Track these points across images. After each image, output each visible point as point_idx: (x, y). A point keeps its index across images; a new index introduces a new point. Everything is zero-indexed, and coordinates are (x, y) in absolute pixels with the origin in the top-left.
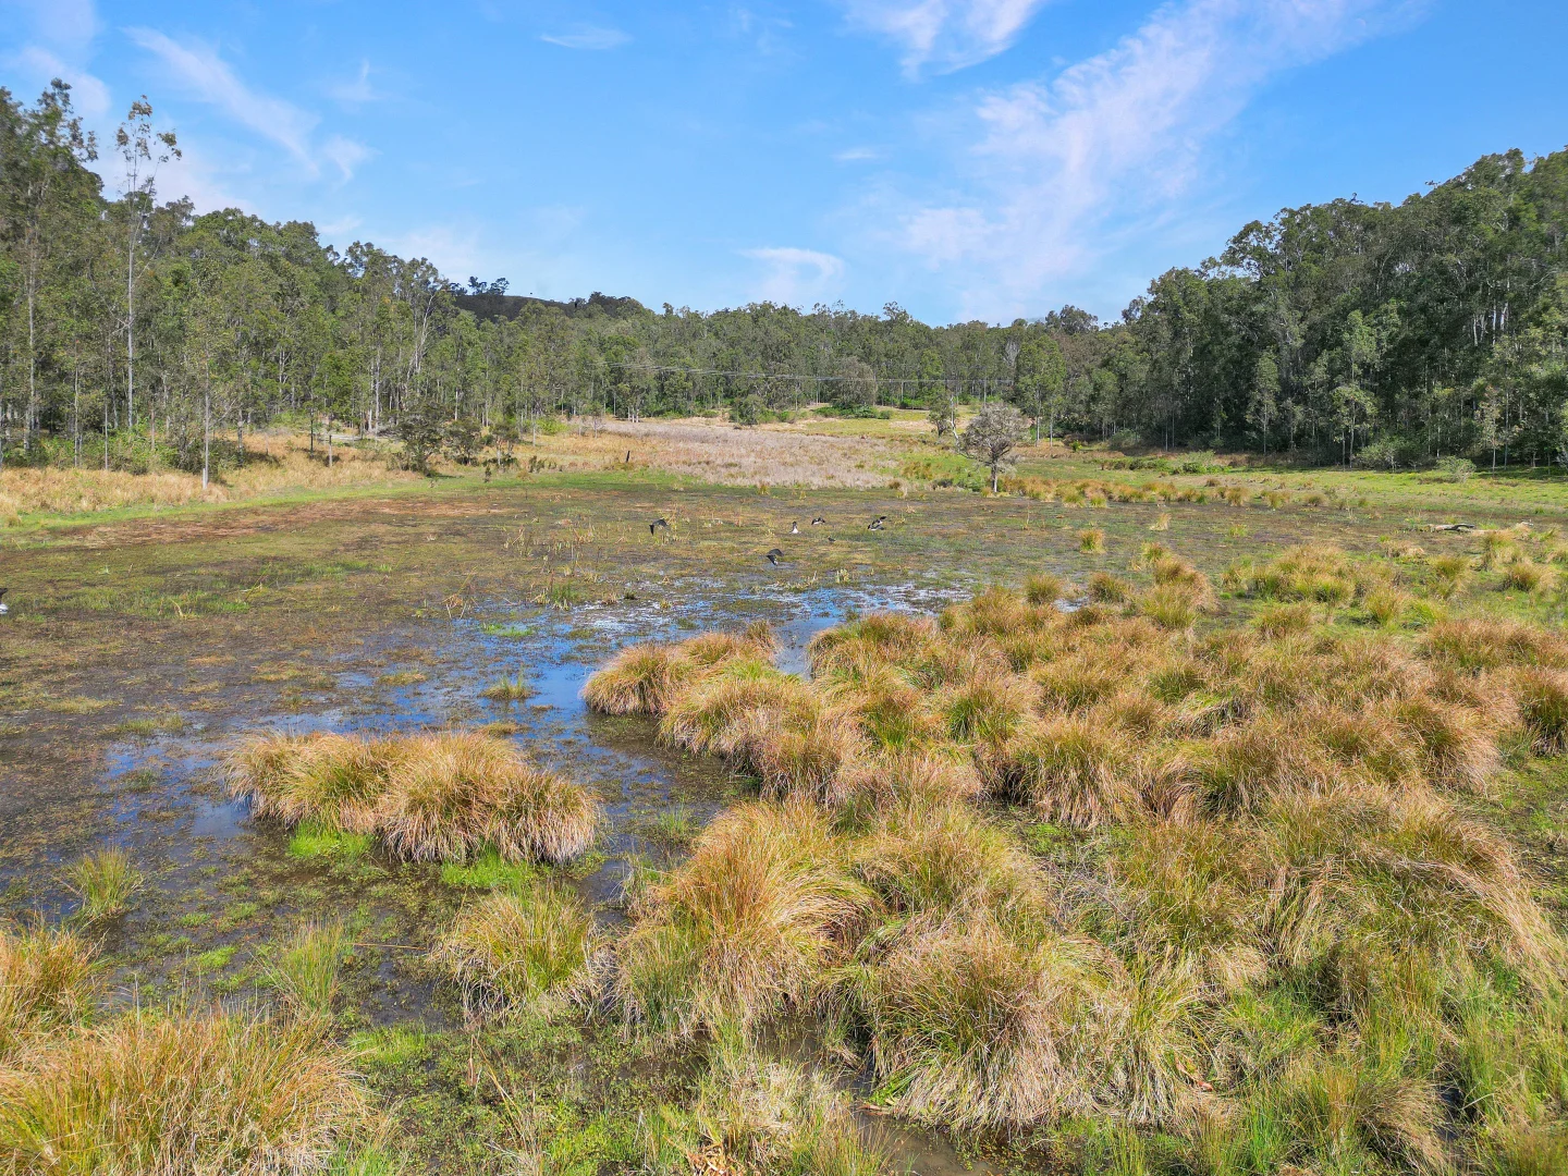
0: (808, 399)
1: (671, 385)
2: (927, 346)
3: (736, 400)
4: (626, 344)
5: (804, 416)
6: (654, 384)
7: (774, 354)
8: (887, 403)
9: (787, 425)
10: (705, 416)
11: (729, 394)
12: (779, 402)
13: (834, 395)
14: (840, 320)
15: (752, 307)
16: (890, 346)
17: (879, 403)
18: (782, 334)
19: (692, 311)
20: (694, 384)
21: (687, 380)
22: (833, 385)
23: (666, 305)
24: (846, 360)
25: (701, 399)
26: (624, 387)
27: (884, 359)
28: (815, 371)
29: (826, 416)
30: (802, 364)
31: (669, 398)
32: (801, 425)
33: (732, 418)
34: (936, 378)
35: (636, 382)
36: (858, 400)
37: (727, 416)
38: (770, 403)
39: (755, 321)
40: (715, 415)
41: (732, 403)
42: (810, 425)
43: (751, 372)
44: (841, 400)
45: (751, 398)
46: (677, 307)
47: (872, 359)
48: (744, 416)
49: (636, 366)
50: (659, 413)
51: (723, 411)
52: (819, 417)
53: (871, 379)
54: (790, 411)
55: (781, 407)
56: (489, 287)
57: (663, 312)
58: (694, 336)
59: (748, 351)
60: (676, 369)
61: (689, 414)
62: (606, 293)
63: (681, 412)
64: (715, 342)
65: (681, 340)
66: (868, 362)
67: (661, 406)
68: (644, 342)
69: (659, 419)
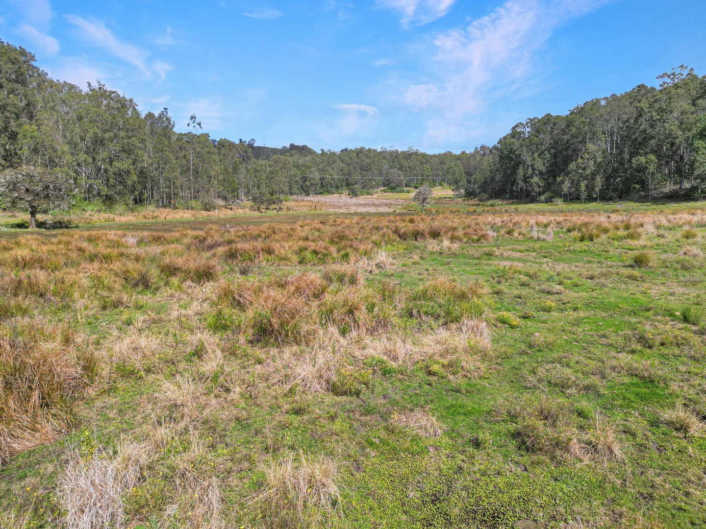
0: (378, 186)
1: (325, 182)
2: (426, 164)
3: (350, 187)
4: (307, 167)
5: (377, 193)
6: (319, 182)
7: (365, 169)
8: (409, 186)
9: (370, 196)
10: (339, 194)
11: (348, 185)
12: (367, 187)
13: (388, 184)
14: (391, 153)
15: (356, 149)
16: (410, 164)
17: (406, 186)
18: (368, 160)
19: (332, 151)
20: (334, 182)
21: (331, 180)
22: (388, 180)
23: (322, 149)
24: (393, 170)
25: (337, 187)
26: (308, 183)
27: (408, 169)
28: (381, 175)
29: (385, 192)
30: (376, 172)
31: (325, 188)
32: (375, 196)
33: (349, 194)
34: (429, 176)
35: (312, 181)
36: (398, 186)
37: (347, 193)
38: (363, 188)
39: (358, 155)
40: (343, 193)
41: (349, 188)
42: (378, 196)
43: (356, 177)
44: (391, 186)
45: (356, 186)
46: (326, 150)
47: (404, 169)
48: (354, 194)
49: (312, 176)
50: (321, 193)
51: (346, 192)
52: (383, 193)
53: (402, 178)
54: (371, 191)
55: (368, 189)
56: (247, 143)
57: (320, 152)
58: (334, 162)
59: (355, 168)
60: (327, 176)
61: (333, 193)
62: (296, 144)
63: (329, 192)
64: (342, 164)
65: (329, 164)
66: (401, 171)
67: (322, 191)
68: (315, 165)
69: (321, 195)
